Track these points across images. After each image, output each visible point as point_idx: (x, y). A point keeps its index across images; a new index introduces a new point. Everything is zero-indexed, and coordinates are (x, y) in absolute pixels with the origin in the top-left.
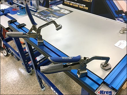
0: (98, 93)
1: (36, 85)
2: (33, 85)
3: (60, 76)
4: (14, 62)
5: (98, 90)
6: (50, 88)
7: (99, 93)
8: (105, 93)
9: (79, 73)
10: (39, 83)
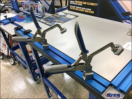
0: (105, 96)
1: (43, 94)
2: (40, 94)
3: (68, 85)
4: (21, 70)
5: (105, 92)
6: (58, 96)
9: (84, 75)
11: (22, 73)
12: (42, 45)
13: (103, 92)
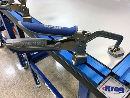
0: (101, 89)
1: (31, 80)
2: (28, 80)
4: (9, 54)
5: (101, 84)
6: (45, 84)
7: (103, 88)
8: (114, 89)
9: (74, 58)
10: (33, 78)
11: (10, 56)
12: (22, 16)
13: (100, 84)
